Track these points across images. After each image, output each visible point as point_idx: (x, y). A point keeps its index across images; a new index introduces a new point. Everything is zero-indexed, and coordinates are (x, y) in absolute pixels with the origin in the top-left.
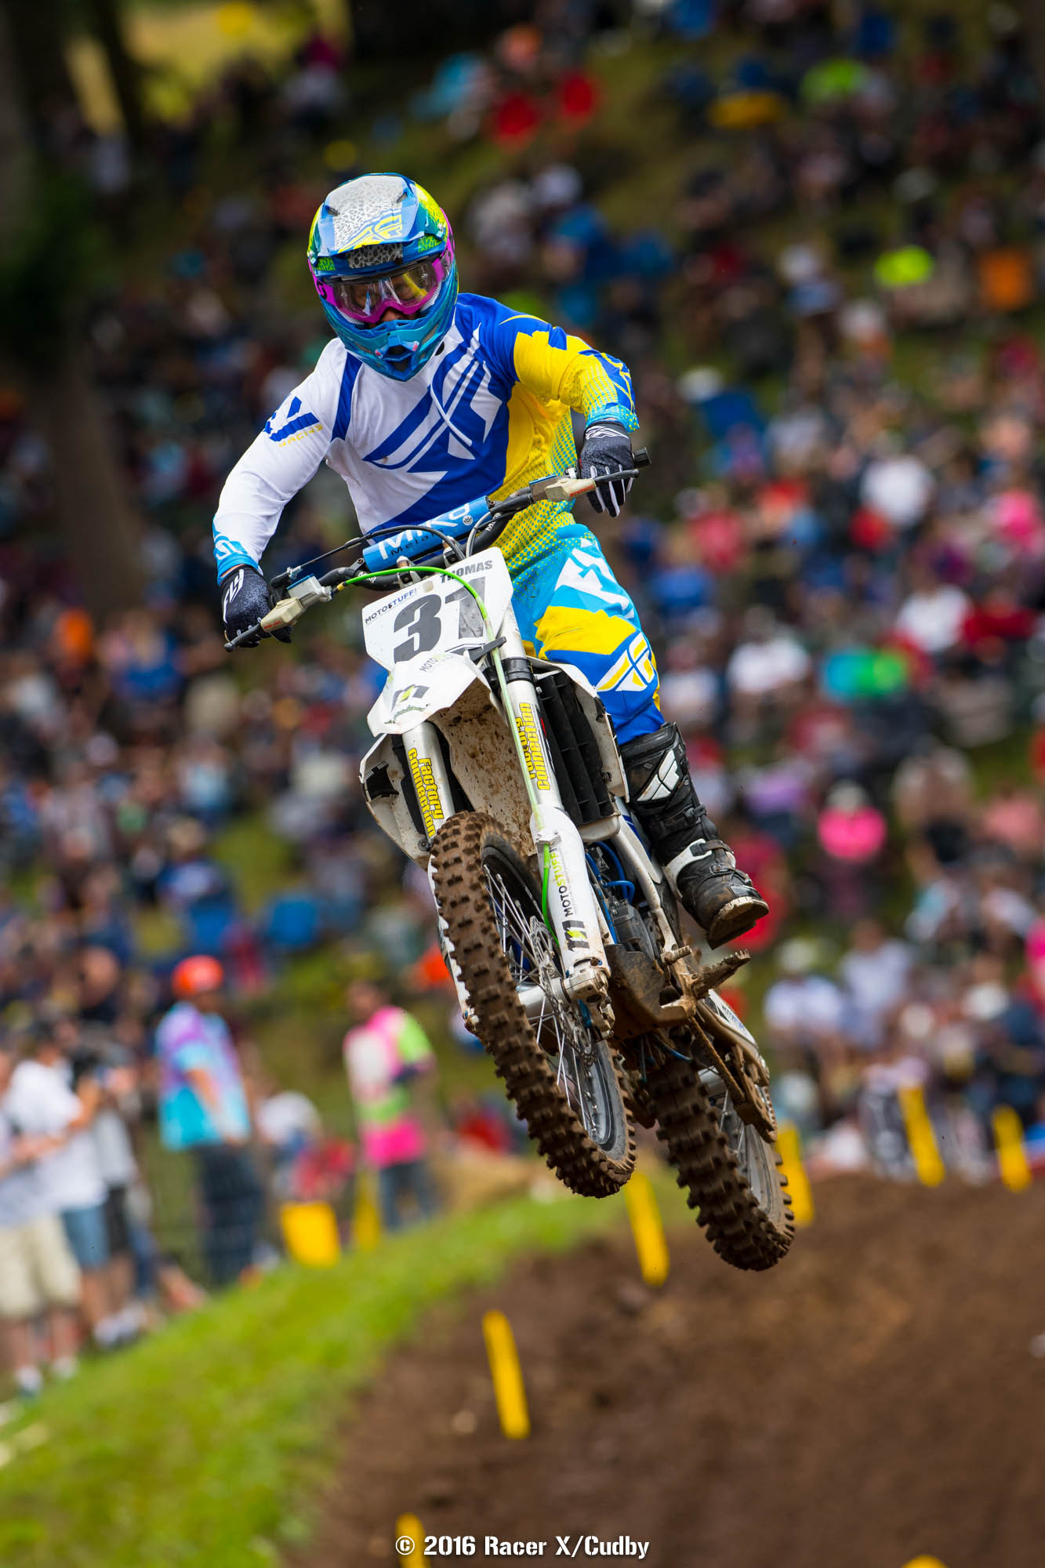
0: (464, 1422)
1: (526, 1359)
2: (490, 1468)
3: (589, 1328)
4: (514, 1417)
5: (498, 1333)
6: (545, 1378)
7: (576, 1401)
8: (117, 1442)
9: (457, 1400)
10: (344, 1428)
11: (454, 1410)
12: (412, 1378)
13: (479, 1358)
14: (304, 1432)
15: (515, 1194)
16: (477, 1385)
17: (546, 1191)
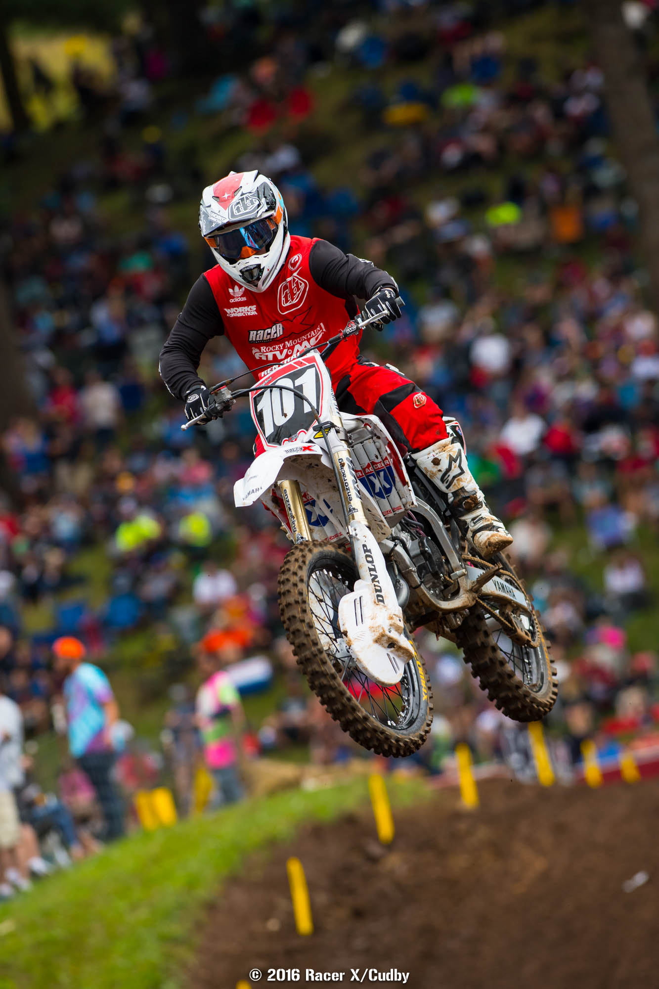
0: (273, 925)
1: (311, 887)
3: (348, 869)
4: (304, 923)
5: (295, 870)
6: (322, 898)
7: (342, 913)
9: (268, 912)
10: (199, 926)
11: (267, 918)
12: (239, 897)
13: (284, 886)
14: (176, 929)
15: (292, 785)
16: (282, 903)
17: (311, 784)
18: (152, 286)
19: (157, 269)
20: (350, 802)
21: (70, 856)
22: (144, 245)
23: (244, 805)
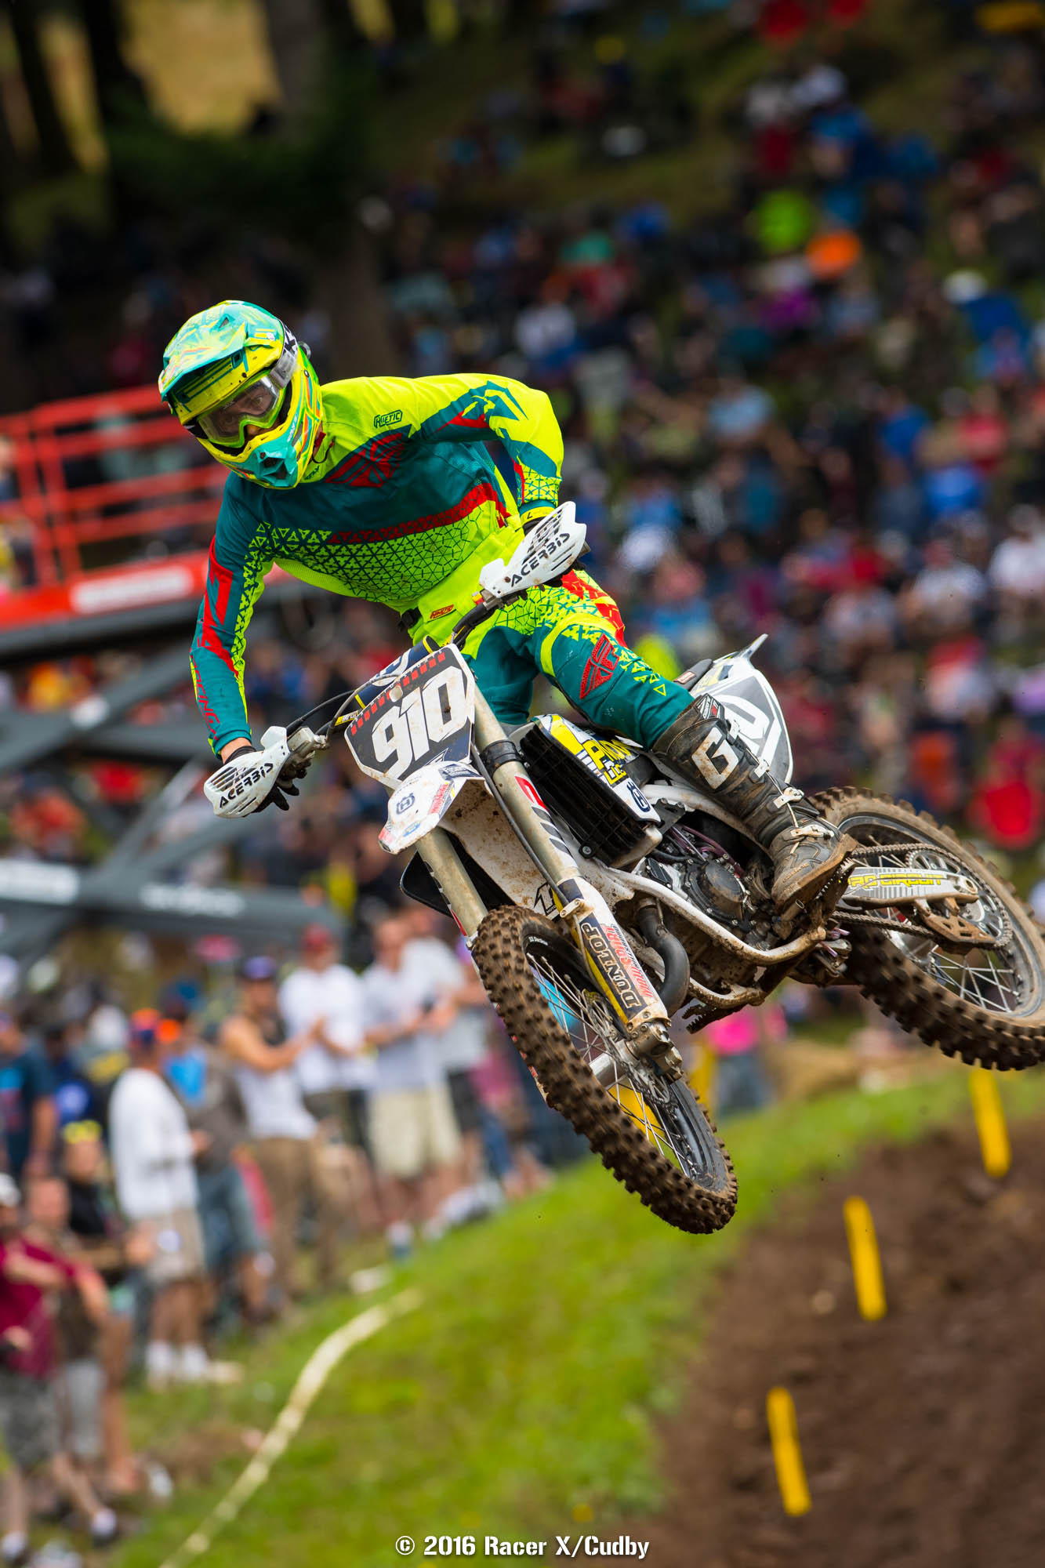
0: (823, 1302)
1: (883, 1244)
2: (848, 1347)
3: (938, 1216)
4: (871, 1299)
5: (859, 1218)
6: (900, 1262)
7: (931, 1284)
8: (490, 1309)
9: (814, 1282)
10: (707, 1304)
11: (812, 1291)
12: (770, 1259)
13: (840, 1242)
14: (673, 1306)
15: (846, 1083)
16: (834, 1269)
17: (875, 1082)
18: (612, 289)
19: (619, 261)
20: (941, 1111)
21: (503, 1189)
22: (601, 221)
23: (771, 1115)
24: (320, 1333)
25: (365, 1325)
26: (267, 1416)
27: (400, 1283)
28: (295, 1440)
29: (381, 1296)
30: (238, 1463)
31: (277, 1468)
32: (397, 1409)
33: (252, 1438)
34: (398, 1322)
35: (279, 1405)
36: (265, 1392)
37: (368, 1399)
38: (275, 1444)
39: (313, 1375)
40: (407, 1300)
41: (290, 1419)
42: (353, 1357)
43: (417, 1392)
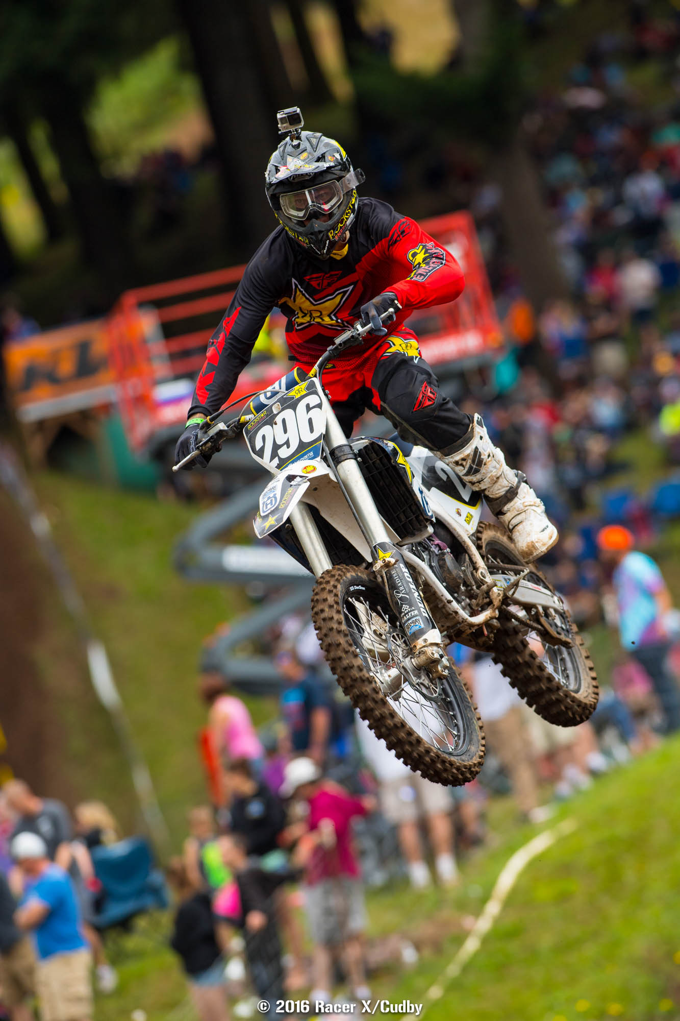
21: (629, 751)
24: (510, 850)
25: (539, 844)
26: (478, 908)
27: (562, 816)
28: (497, 921)
29: (550, 824)
30: (460, 939)
31: (486, 940)
32: (563, 898)
33: (468, 921)
34: (562, 841)
35: (485, 899)
36: (475, 891)
37: (544, 893)
38: (483, 925)
39: (507, 878)
40: (568, 826)
41: (493, 908)
42: (534, 865)
43: (576, 886)
